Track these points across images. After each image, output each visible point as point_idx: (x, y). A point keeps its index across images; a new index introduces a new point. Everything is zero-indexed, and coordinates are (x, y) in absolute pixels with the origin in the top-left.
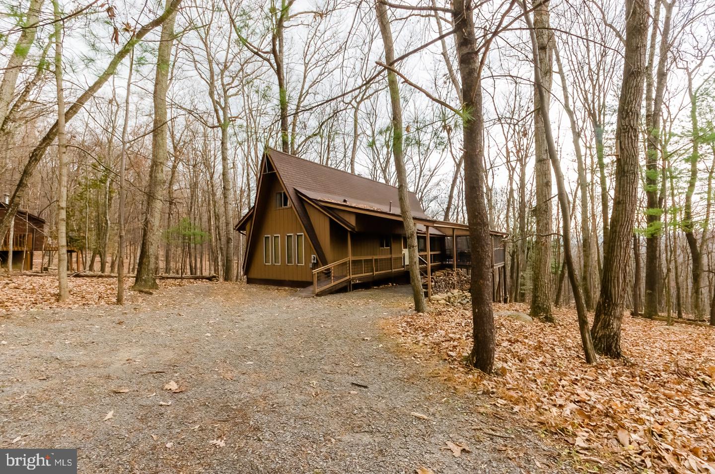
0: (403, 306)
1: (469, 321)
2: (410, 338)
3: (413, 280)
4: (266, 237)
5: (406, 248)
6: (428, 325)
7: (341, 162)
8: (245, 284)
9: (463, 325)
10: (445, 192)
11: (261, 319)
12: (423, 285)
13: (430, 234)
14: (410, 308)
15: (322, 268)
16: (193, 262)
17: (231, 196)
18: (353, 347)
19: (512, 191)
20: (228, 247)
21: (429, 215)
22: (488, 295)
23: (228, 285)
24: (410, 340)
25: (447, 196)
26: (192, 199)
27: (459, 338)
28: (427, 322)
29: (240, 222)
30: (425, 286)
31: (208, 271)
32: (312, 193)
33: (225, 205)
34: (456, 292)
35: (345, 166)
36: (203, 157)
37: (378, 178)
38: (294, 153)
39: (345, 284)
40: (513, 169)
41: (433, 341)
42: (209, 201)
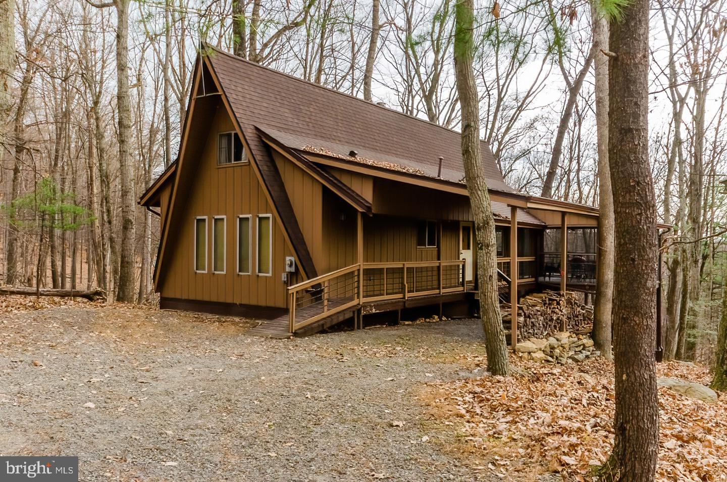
0: (462, 361)
1: (596, 395)
2: (481, 425)
3: (486, 312)
4: (198, 221)
5: (469, 248)
6: (516, 400)
7: (344, 78)
8: (156, 310)
9: (584, 402)
10: (544, 141)
11: (190, 378)
12: (504, 322)
13: (519, 223)
14: (478, 365)
15: (306, 283)
16: (59, 263)
17: (132, 140)
18: (372, 438)
19: (678, 142)
20: (125, 239)
21: (511, 184)
22: (648, 346)
23: (124, 309)
24: (482, 430)
25: (548, 150)
26: (58, 143)
27: (579, 429)
28: (514, 394)
29: (148, 191)
30: (507, 323)
31: (85, 282)
32: (290, 137)
33: (121, 155)
34: (565, 337)
35: (353, 86)
36: (80, 63)
37: (415, 112)
38: (256, 59)
39: (348, 315)
40: (682, 101)
41: (528, 433)
42: (90, 148)
